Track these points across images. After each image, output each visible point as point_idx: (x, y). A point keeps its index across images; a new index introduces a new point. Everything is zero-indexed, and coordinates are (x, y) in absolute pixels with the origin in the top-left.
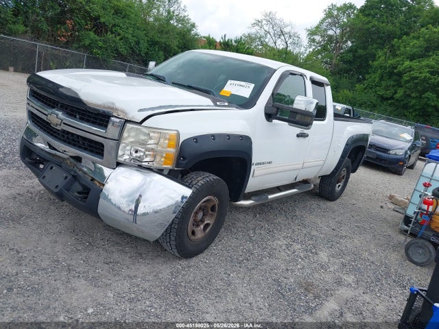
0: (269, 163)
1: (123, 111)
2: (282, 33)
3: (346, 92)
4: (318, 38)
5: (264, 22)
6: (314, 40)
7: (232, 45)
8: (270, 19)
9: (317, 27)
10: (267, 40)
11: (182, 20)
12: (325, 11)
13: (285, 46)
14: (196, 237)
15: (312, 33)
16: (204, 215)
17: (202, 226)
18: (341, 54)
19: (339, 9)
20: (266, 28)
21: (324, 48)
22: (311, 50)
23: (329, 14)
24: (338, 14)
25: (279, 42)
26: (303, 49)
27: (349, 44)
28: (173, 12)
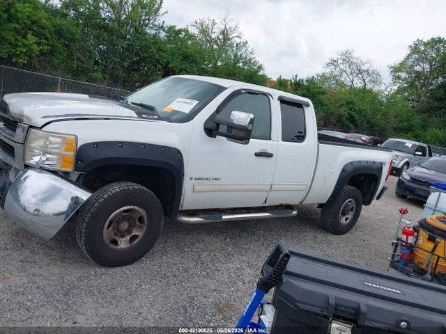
0: (216, 179)
1: (27, 118)
2: (360, 72)
3: (436, 131)
4: (403, 75)
5: (340, 61)
6: (399, 78)
7: (303, 85)
8: (347, 58)
9: (402, 64)
10: (343, 79)
11: (248, 62)
12: (410, 46)
13: (363, 84)
14: (119, 247)
15: (396, 70)
16: (130, 226)
17: (128, 238)
18: (431, 90)
19: (425, 44)
20: (342, 67)
21: (412, 85)
22: (396, 88)
23: (415, 49)
24: (425, 50)
25: (356, 80)
26: (383, 87)
27: (440, 80)
28: (241, 56)
